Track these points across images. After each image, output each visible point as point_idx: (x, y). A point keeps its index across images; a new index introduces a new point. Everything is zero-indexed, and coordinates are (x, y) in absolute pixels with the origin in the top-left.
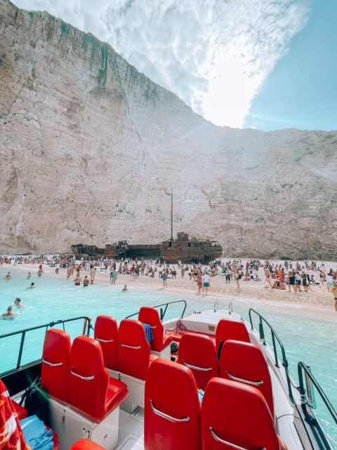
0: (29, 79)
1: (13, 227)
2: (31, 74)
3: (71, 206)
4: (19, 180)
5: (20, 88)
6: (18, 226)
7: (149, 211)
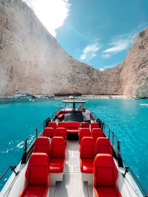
0: (5, 24)
1: (14, 87)
2: (6, 21)
3: (30, 80)
4: (14, 71)
5: (2, 27)
6: (16, 87)
7: (52, 81)
